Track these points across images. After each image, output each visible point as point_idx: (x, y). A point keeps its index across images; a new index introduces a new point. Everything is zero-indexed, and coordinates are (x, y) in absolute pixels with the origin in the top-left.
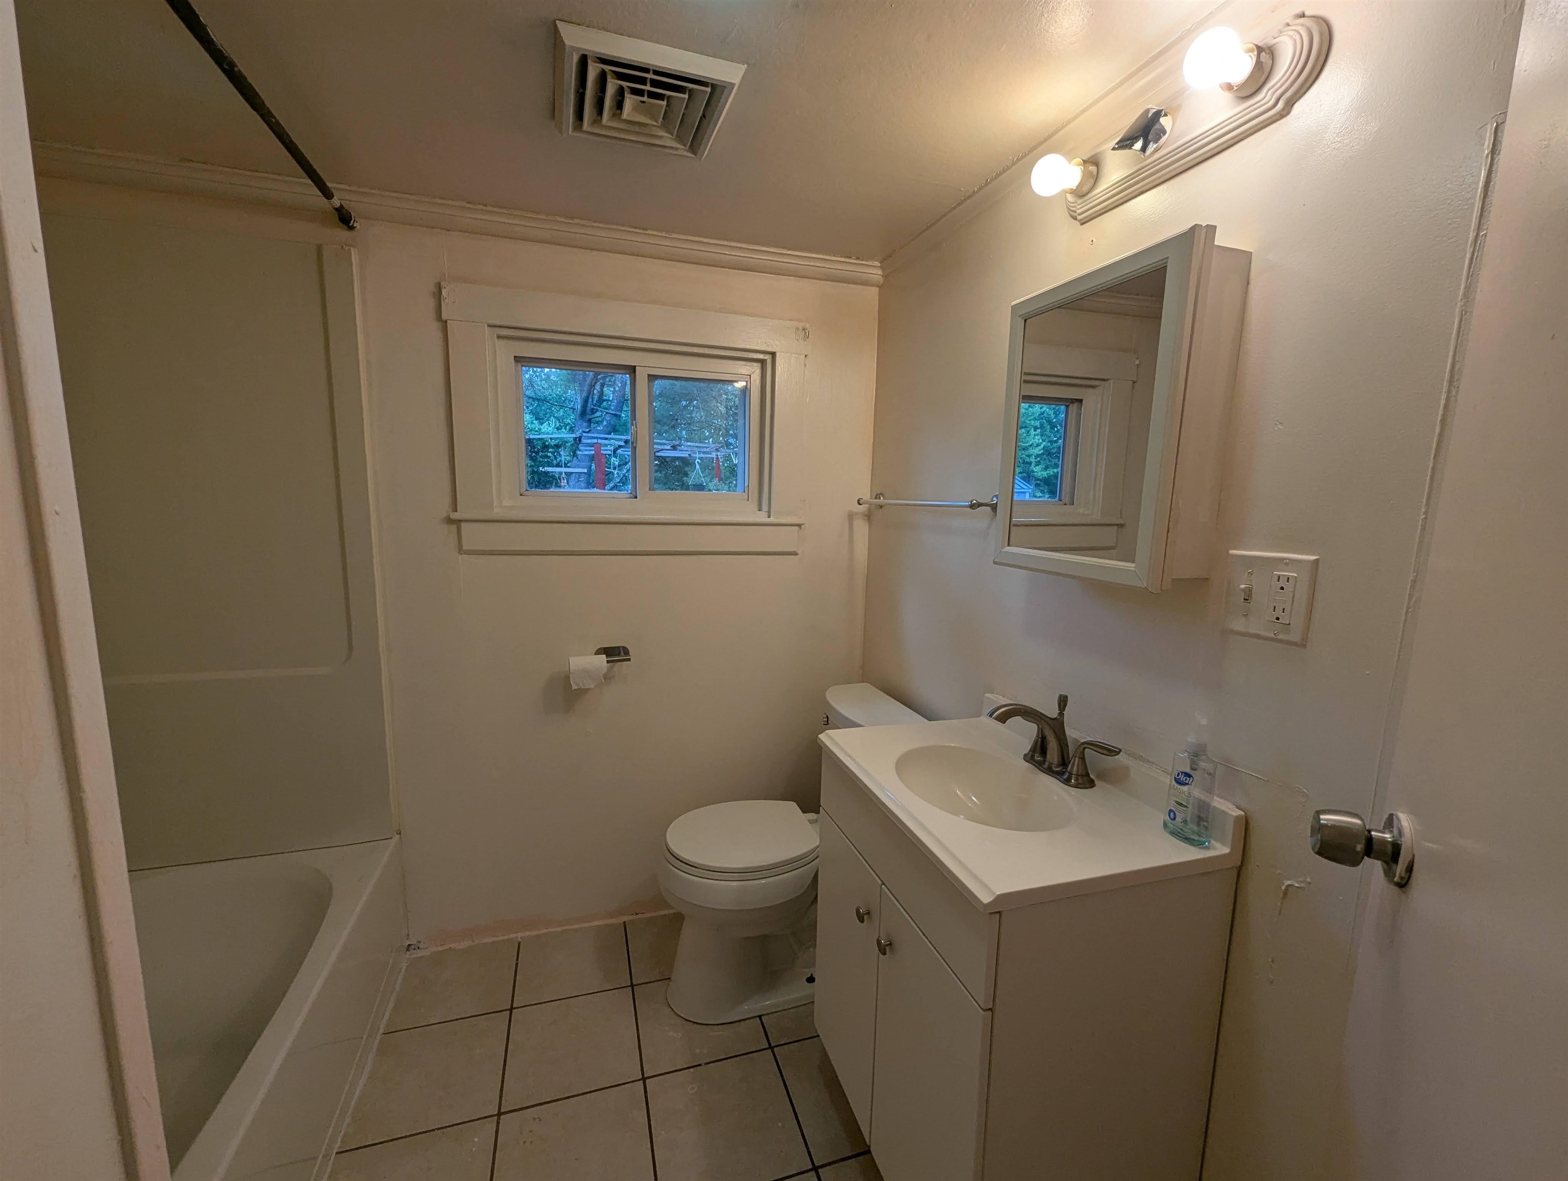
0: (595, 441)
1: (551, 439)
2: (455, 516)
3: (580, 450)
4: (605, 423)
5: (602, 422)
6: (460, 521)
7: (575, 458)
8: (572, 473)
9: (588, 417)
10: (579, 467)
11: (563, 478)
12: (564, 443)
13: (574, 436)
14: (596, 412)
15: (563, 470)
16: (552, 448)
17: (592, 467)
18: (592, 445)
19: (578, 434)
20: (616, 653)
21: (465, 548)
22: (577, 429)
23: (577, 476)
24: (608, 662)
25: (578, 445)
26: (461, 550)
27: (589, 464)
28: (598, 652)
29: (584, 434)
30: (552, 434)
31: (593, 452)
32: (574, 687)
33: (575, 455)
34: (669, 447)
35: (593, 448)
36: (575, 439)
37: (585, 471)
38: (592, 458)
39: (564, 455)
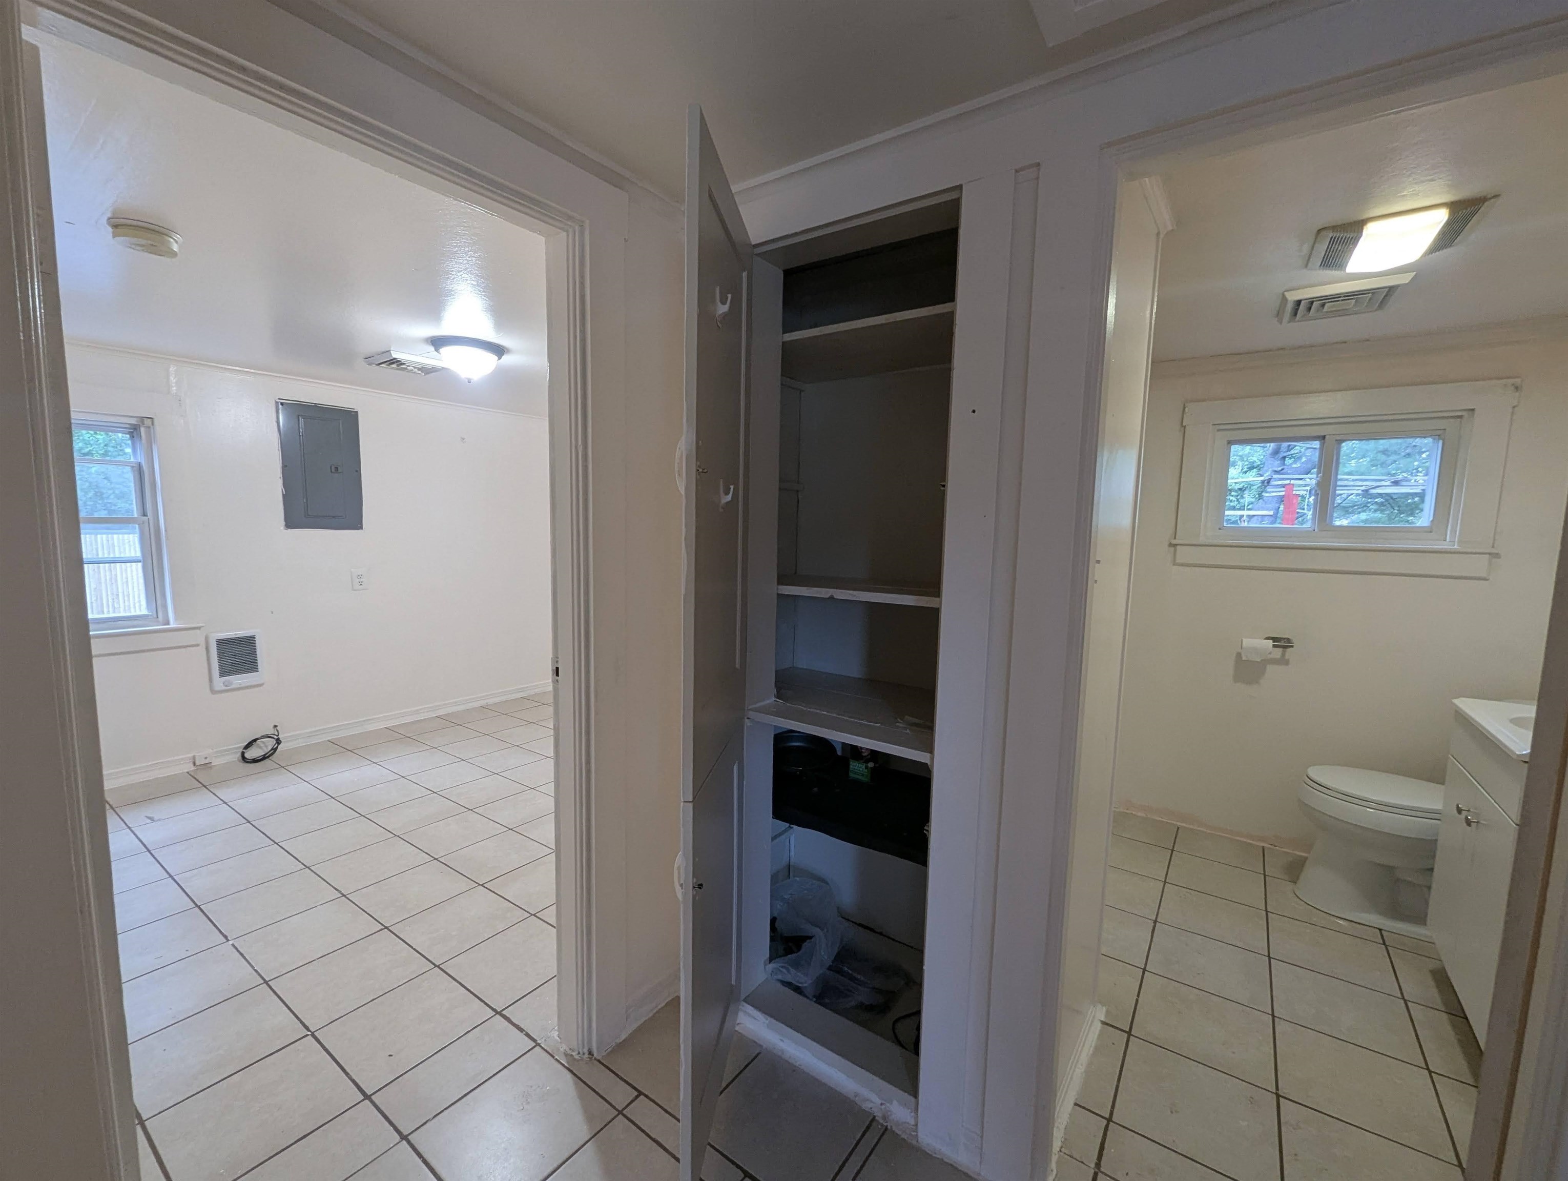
0: (1288, 482)
1: (1236, 483)
2: (1174, 542)
3: (1267, 492)
4: (1304, 459)
5: (1300, 458)
6: (1177, 545)
7: (1261, 501)
8: (1254, 516)
9: (1282, 455)
10: (1263, 509)
11: (1244, 521)
12: (1249, 486)
13: (1262, 478)
14: (1292, 449)
15: (1245, 513)
16: (1236, 491)
17: (1280, 509)
18: (1284, 486)
19: (1266, 477)
20: (1282, 643)
21: (1178, 561)
22: (1265, 468)
23: (1260, 519)
24: (1274, 646)
25: (1266, 486)
26: (1175, 564)
27: (1277, 505)
28: (1267, 638)
29: (1275, 476)
30: (1237, 478)
31: (1283, 493)
32: (1244, 658)
33: (1260, 496)
34: (1388, 483)
35: (1283, 489)
36: (1263, 482)
37: (1271, 513)
38: (1281, 499)
39: (1248, 498)
